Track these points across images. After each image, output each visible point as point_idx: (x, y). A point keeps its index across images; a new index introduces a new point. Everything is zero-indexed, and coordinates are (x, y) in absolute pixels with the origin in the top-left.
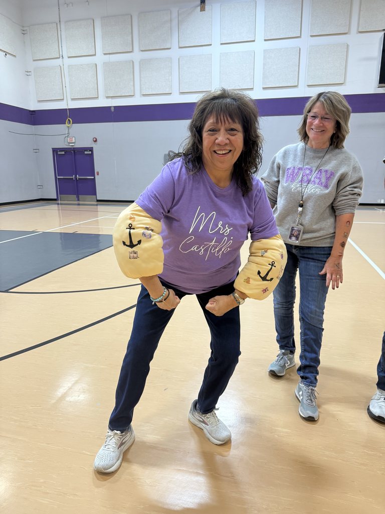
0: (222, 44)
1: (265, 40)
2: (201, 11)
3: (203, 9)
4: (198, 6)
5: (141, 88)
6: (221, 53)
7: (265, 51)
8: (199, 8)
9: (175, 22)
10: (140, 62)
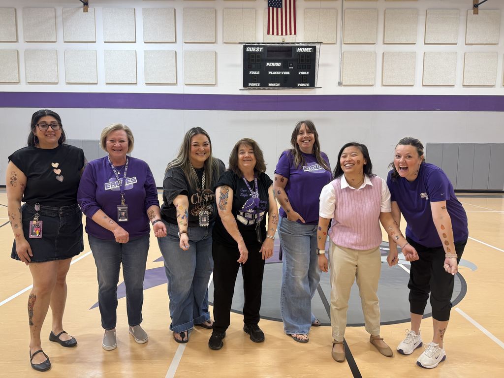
0: (105, 42)
1: (145, 42)
2: (84, 12)
3: (86, 10)
4: (81, 7)
5: (26, 76)
6: (105, 51)
7: (145, 52)
8: (82, 9)
9: (60, 20)
10: (25, 52)
